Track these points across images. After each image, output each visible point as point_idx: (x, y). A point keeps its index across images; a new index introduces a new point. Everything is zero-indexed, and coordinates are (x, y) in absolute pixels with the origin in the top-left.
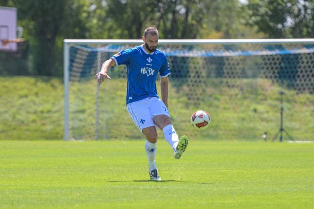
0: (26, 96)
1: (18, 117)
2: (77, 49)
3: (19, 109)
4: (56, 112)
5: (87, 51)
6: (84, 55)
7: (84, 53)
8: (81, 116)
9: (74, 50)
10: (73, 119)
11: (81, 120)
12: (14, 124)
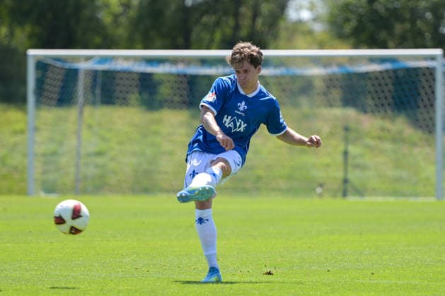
0: (22, 132)
2: (47, 64)
5: (62, 69)
6: (59, 74)
9: (42, 66)
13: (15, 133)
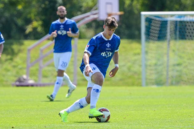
1: (132, 69)
2: (151, 19)
3: (134, 63)
4: (160, 65)
5: (159, 21)
6: (158, 24)
7: (157, 22)
8: (178, 68)
9: (149, 20)
10: (173, 70)
11: (177, 71)
12: (130, 74)
13: (135, 54)
